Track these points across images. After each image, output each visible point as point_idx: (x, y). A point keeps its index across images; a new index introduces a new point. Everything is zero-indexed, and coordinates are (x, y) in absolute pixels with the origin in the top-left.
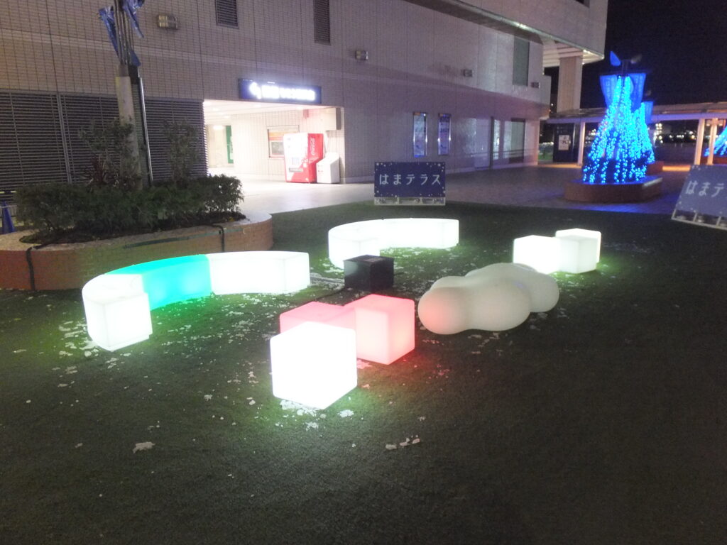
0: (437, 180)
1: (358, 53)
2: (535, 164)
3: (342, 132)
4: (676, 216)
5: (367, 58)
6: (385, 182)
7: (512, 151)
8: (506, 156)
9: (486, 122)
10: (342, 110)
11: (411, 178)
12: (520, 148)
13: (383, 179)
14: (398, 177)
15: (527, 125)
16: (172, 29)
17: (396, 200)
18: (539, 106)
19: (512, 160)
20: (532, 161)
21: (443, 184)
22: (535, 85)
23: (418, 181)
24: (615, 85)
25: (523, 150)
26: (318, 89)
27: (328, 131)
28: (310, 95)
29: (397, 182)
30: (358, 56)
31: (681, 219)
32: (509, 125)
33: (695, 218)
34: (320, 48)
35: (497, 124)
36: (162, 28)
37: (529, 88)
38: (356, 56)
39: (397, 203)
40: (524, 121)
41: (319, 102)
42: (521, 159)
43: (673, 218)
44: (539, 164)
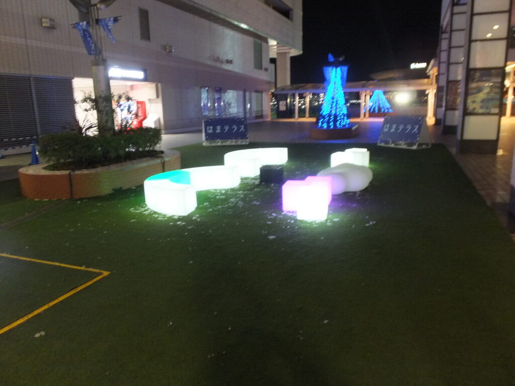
0: (242, 129)
1: (167, 47)
2: (269, 119)
3: (160, 100)
4: (380, 143)
5: (173, 51)
6: (211, 131)
7: (257, 111)
8: (254, 115)
9: (241, 93)
10: (159, 85)
11: (227, 128)
12: (260, 109)
13: (210, 129)
14: (219, 128)
15: (264, 95)
16: (52, 28)
17: (218, 142)
18: (269, 83)
19: (257, 117)
20: (267, 118)
21: (246, 132)
22: (266, 70)
23: (231, 129)
24: (332, 73)
25: (262, 111)
26: (145, 71)
27: (149, 100)
28: (140, 75)
29: (218, 131)
30: (167, 49)
31: (383, 144)
32: (254, 95)
33: (390, 143)
34: (144, 43)
35: (247, 94)
36: (45, 27)
37: (263, 72)
38: (165, 49)
39: (219, 144)
40: (262, 92)
41: (146, 79)
42: (261, 116)
43: (378, 144)
44: (272, 119)
